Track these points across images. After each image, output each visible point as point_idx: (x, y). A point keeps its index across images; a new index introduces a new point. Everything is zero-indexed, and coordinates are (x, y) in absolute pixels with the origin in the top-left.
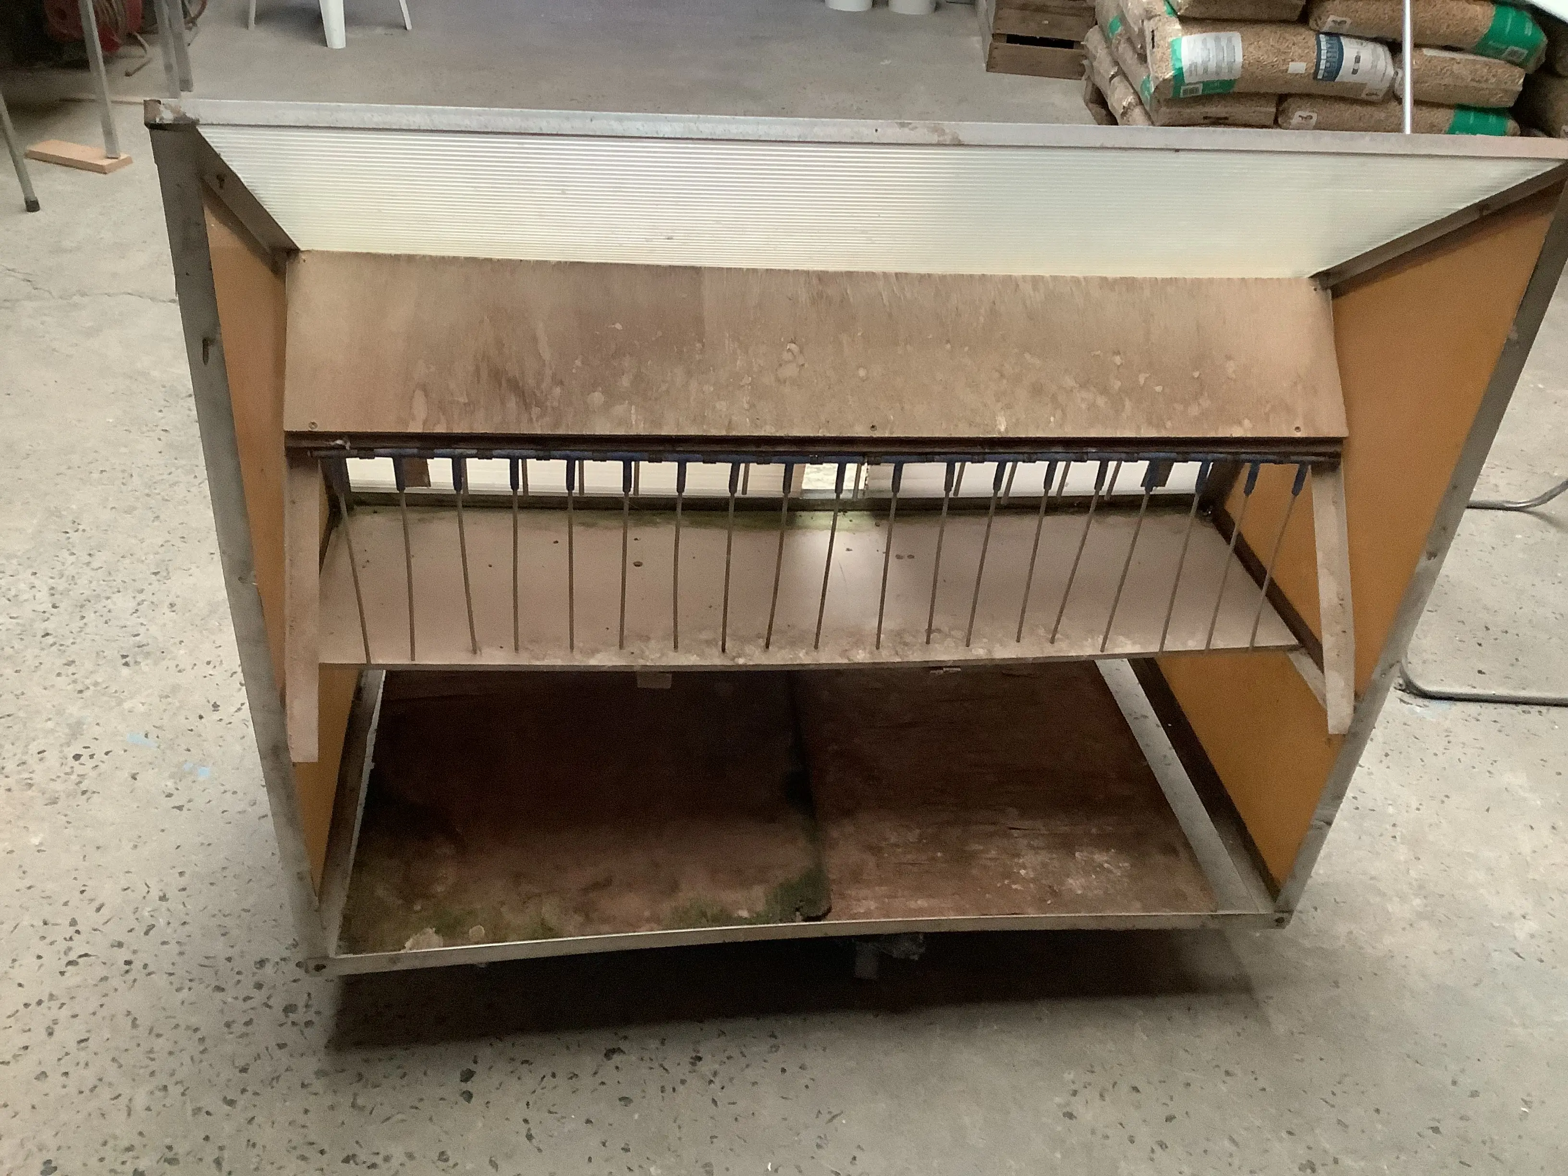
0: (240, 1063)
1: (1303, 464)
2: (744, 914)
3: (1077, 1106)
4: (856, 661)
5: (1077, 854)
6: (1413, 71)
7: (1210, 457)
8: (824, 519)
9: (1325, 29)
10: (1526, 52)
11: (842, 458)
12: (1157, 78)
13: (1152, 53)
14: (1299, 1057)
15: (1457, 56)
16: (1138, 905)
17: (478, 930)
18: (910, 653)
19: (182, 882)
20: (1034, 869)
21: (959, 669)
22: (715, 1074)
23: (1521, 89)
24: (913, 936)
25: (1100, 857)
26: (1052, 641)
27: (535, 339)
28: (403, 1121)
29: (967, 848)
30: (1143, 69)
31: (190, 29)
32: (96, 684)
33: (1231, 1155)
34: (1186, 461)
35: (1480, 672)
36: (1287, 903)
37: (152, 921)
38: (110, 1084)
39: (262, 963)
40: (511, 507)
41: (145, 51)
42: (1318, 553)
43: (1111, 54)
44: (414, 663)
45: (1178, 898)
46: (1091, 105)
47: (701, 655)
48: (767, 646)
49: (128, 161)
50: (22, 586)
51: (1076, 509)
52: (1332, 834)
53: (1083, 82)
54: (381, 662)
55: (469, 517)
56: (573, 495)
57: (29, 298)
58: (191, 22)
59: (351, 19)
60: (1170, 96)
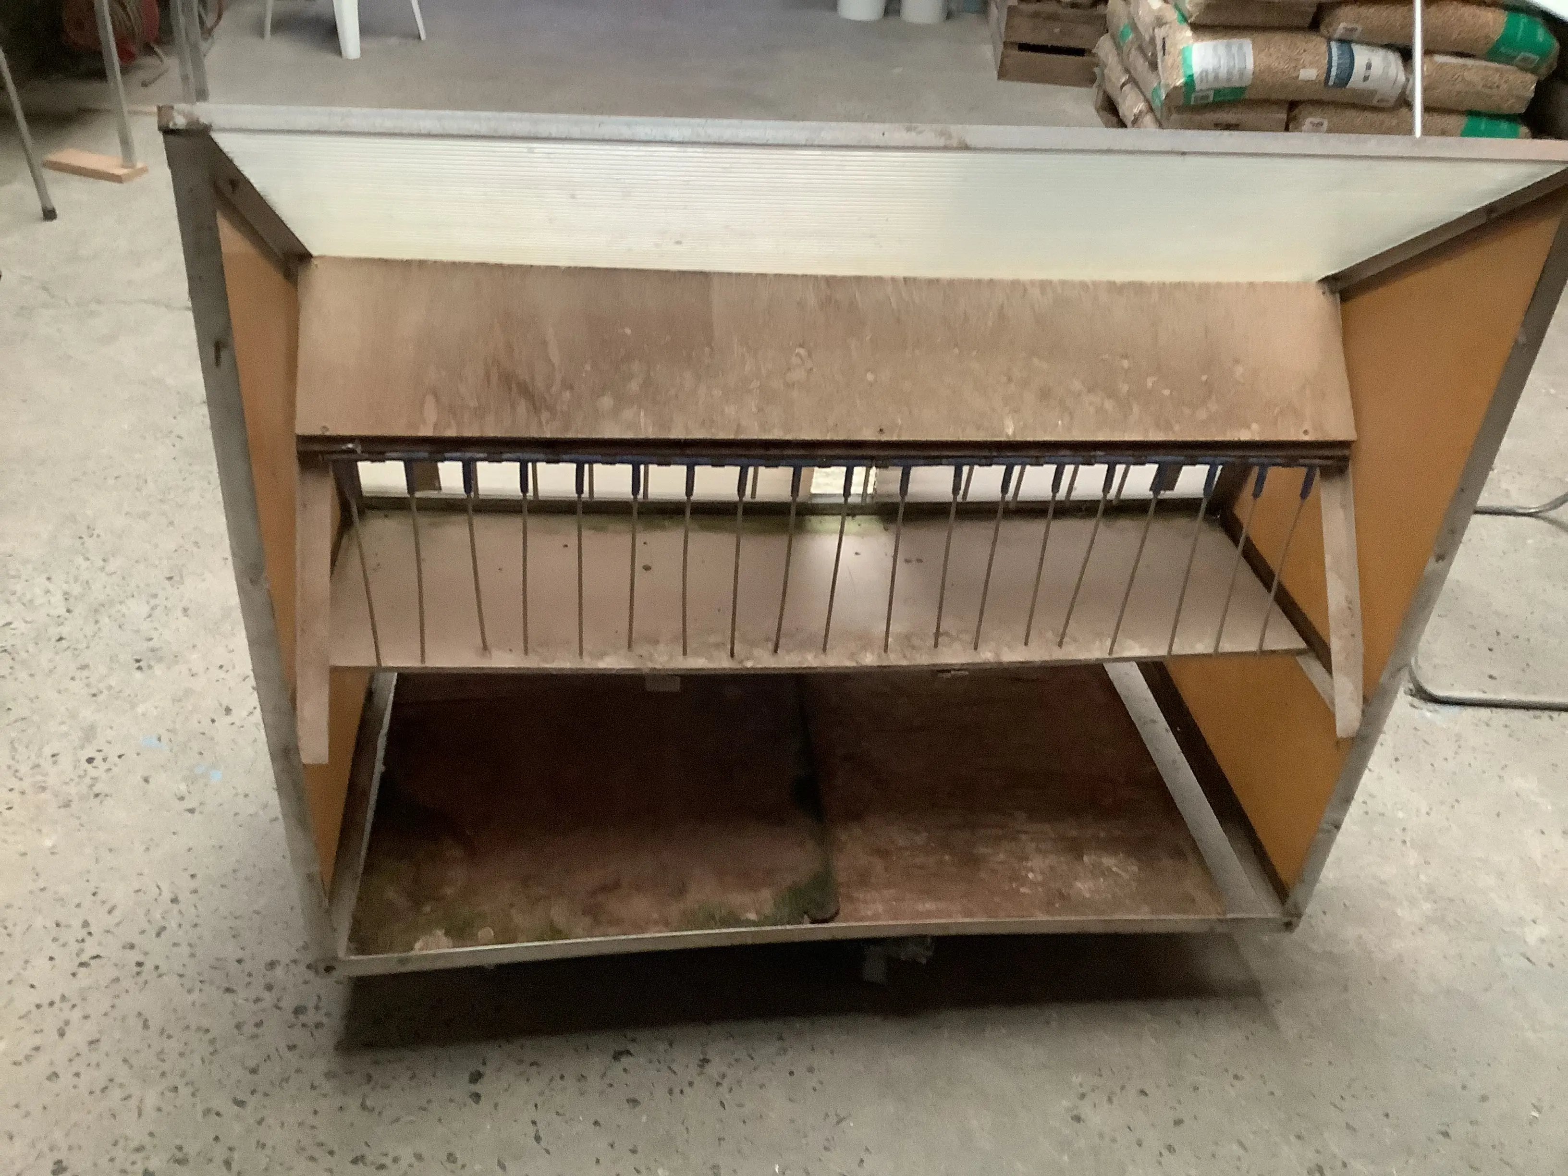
0: (252, 1064)
1: (1311, 468)
2: (752, 916)
3: (1085, 1109)
4: (864, 664)
5: (1086, 858)
6: (1423, 78)
7: (1218, 460)
8: (832, 523)
9: (1337, 35)
10: (1537, 58)
11: (851, 462)
12: (1167, 85)
13: (1163, 61)
14: (1307, 1061)
15: (1469, 62)
16: (1146, 908)
17: (487, 932)
18: (918, 656)
19: (193, 884)
20: (1042, 873)
21: (967, 673)
22: (724, 1076)
23: (1533, 95)
24: (920, 939)
25: (1108, 861)
26: (1060, 645)
27: (545, 343)
28: (412, 1122)
29: (975, 851)
30: (1154, 76)
31: (206, 39)
32: (110, 688)
33: (1239, 1159)
34: (1194, 464)
35: (1491, 677)
36: (1296, 906)
37: (163, 923)
38: (121, 1085)
39: (272, 965)
40: (521, 512)
41: (161, 61)
42: (1326, 556)
43: (1122, 61)
44: (423, 665)
45: (1188, 902)
46: (1101, 113)
47: (710, 658)
48: (776, 651)
49: (144, 170)
50: (38, 591)
51: (1084, 513)
52: (1341, 838)
53: (1094, 90)
54: (390, 664)
55: (479, 521)
56: (583, 500)
57: (45, 305)
58: (207, 33)
59: (365, 30)
60: (1181, 103)
